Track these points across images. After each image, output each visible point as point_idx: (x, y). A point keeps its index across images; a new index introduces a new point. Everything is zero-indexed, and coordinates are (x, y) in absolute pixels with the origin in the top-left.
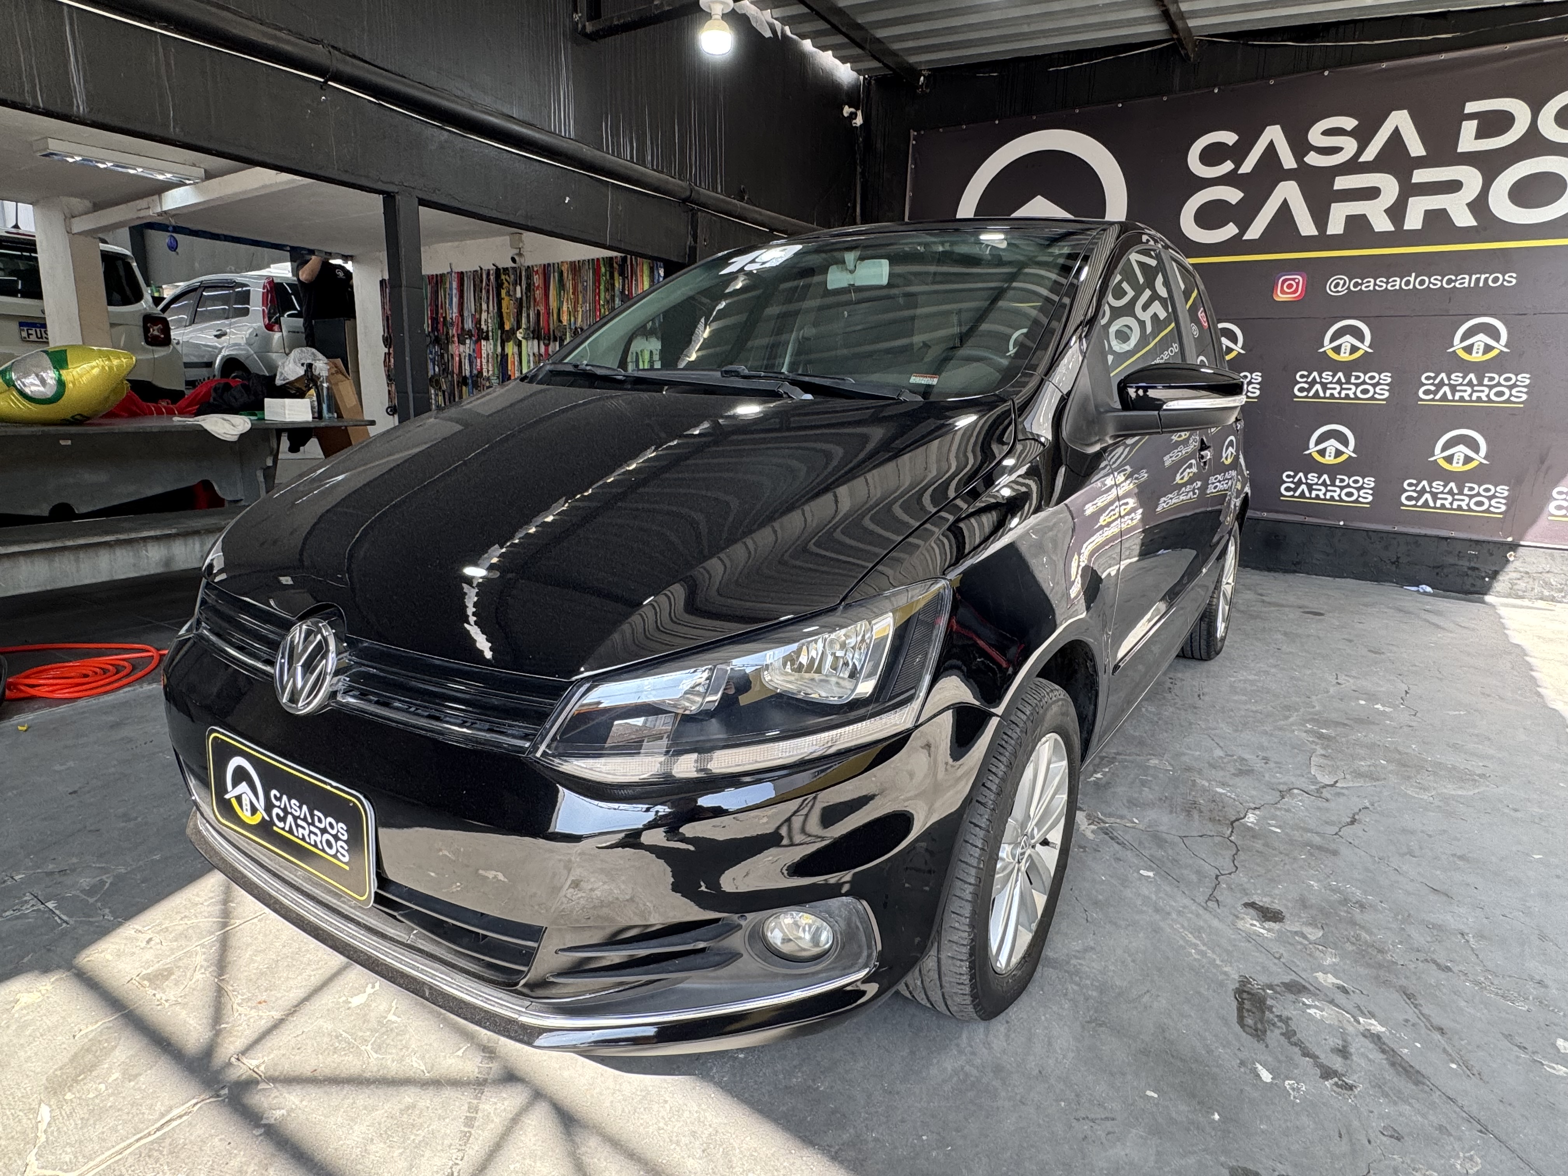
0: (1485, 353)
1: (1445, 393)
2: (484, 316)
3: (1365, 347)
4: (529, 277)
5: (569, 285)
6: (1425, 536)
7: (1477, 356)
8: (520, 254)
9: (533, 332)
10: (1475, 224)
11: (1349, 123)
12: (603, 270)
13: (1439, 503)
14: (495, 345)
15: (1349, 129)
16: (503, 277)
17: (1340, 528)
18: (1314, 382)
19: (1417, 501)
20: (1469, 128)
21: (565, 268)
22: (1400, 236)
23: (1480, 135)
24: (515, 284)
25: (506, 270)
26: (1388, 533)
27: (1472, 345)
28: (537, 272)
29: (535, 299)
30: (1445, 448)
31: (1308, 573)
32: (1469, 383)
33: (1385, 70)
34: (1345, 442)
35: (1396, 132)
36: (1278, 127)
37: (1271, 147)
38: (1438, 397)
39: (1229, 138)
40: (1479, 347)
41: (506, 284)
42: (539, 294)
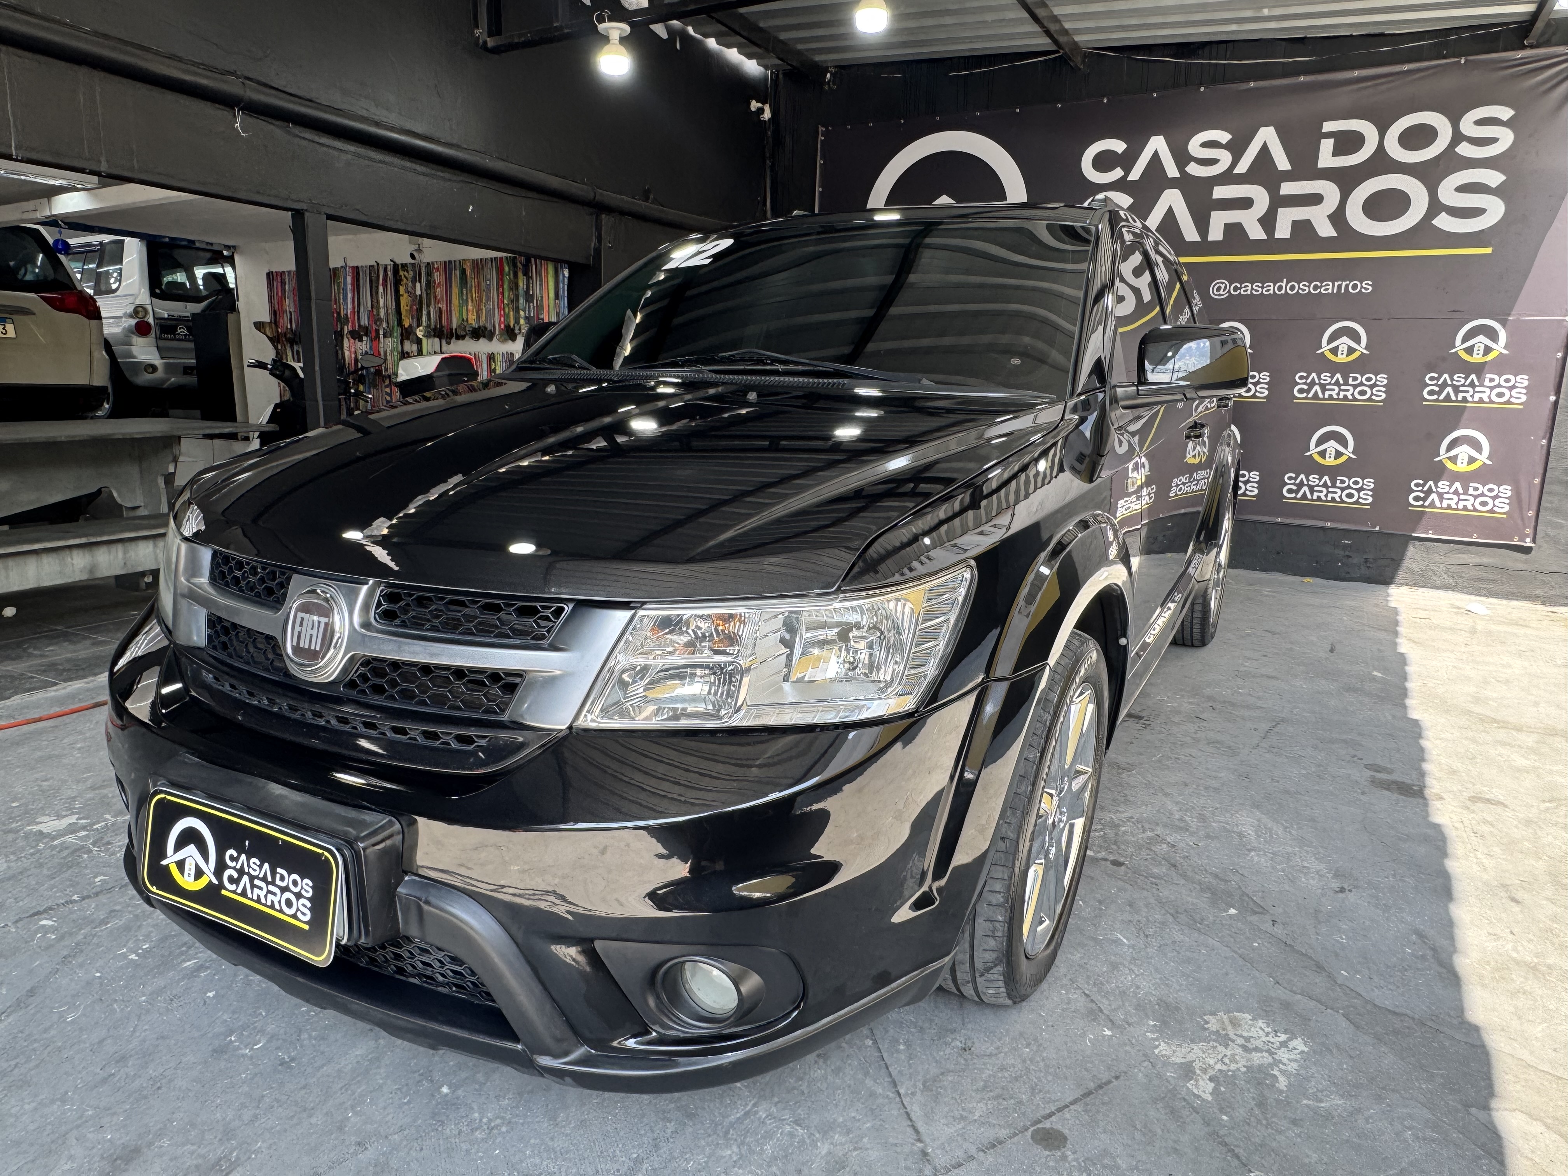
0: (1348, 355)
1: (1316, 391)
4: (429, 274)
5: (472, 282)
6: (1302, 526)
7: (1342, 358)
8: (419, 252)
10: (1335, 235)
11: (1224, 137)
12: (506, 269)
13: (1316, 495)
15: (1224, 142)
16: (401, 272)
19: (1297, 493)
20: (1327, 145)
21: (467, 266)
22: (1271, 244)
23: (1336, 153)
24: (414, 281)
25: (404, 265)
26: (1272, 524)
27: (1337, 347)
28: (437, 268)
29: (435, 296)
30: (1319, 443)
32: (1337, 382)
33: (1252, 89)
35: (1265, 147)
36: (1161, 138)
37: (1156, 156)
38: (1310, 396)
39: (1118, 146)
40: (1343, 349)
41: (405, 281)
42: (440, 291)
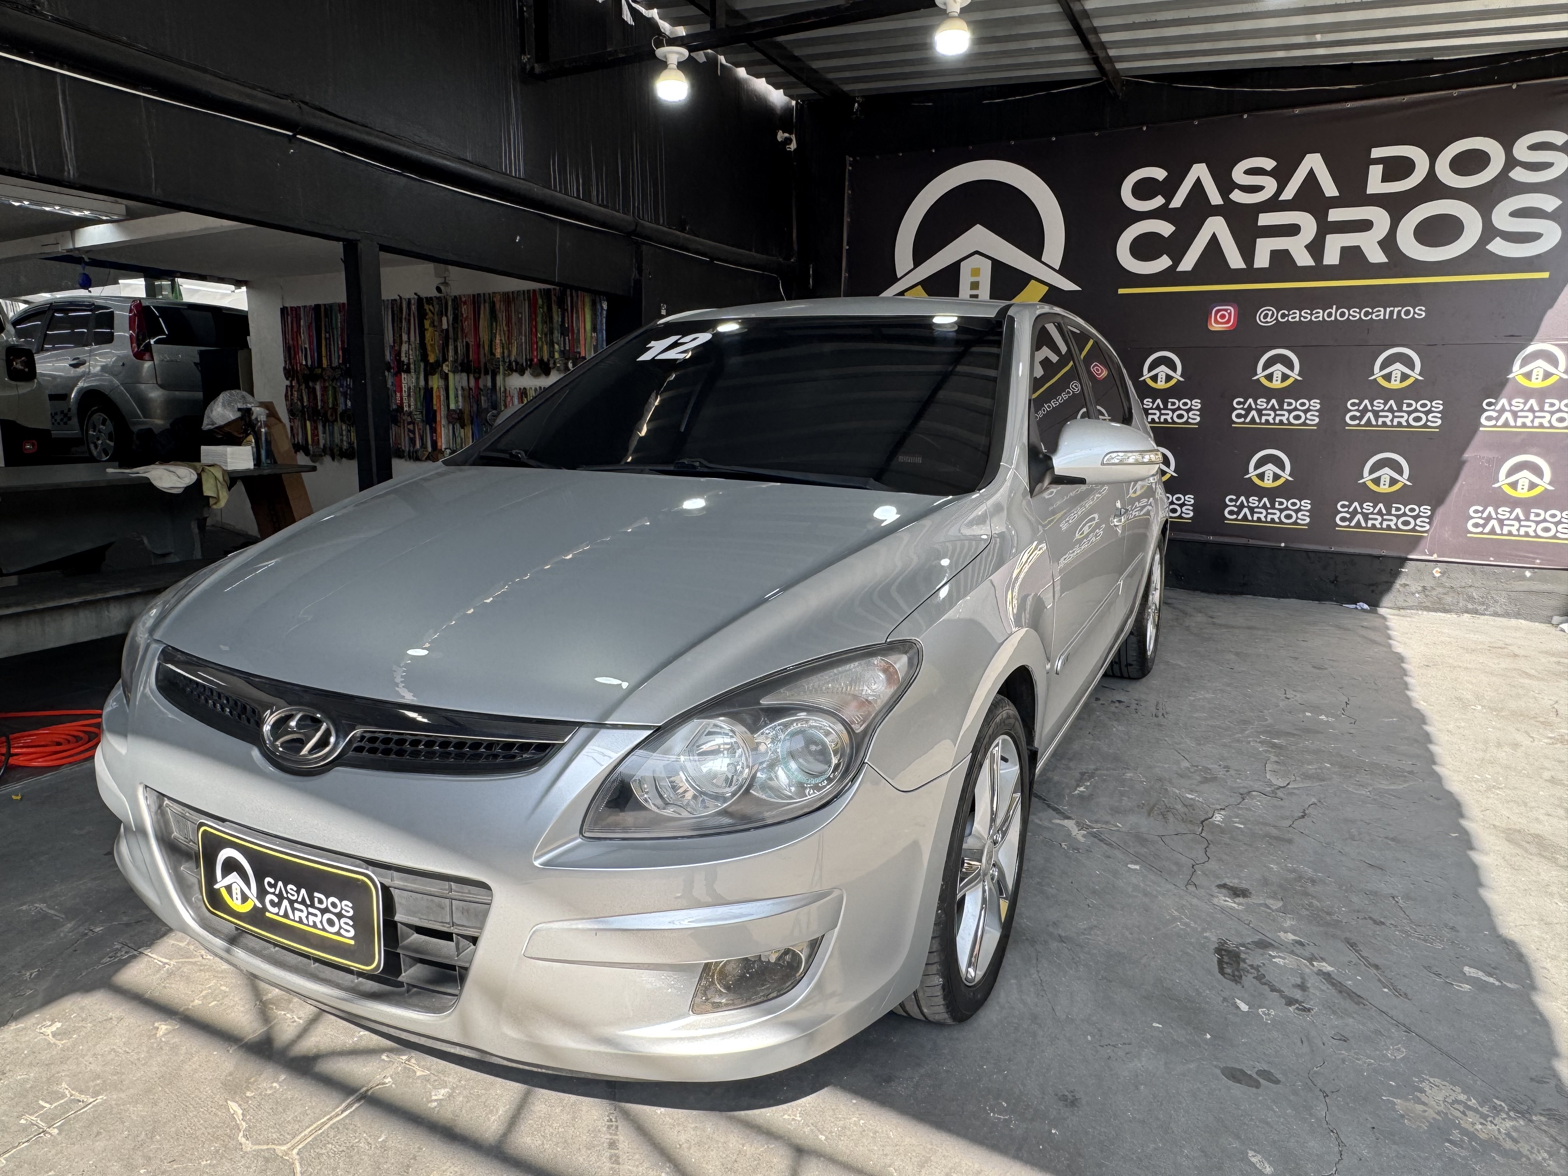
0: (1402, 381)
1: (1369, 418)
2: (405, 347)
3: (1295, 375)
4: (456, 308)
5: (502, 316)
6: (1360, 555)
7: (1395, 384)
8: (445, 283)
9: (462, 364)
10: (1386, 260)
11: (1268, 164)
12: (540, 301)
13: (1370, 523)
14: (418, 379)
15: (1269, 169)
16: (426, 307)
17: (1281, 549)
18: (1250, 409)
19: (1350, 522)
20: (1376, 172)
21: (497, 299)
22: (1319, 271)
23: (1386, 178)
24: (441, 315)
25: (429, 300)
26: (1326, 553)
27: (1390, 374)
28: (465, 303)
29: (463, 330)
30: (1372, 471)
31: (1255, 595)
32: (1391, 408)
33: (1297, 115)
34: (1281, 465)
35: (1311, 173)
36: (1203, 166)
37: (1198, 183)
38: (1363, 422)
39: (1160, 174)
40: (1396, 375)
41: (430, 315)
42: (467, 325)
